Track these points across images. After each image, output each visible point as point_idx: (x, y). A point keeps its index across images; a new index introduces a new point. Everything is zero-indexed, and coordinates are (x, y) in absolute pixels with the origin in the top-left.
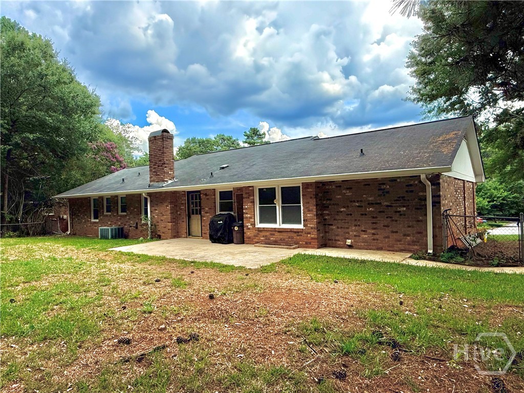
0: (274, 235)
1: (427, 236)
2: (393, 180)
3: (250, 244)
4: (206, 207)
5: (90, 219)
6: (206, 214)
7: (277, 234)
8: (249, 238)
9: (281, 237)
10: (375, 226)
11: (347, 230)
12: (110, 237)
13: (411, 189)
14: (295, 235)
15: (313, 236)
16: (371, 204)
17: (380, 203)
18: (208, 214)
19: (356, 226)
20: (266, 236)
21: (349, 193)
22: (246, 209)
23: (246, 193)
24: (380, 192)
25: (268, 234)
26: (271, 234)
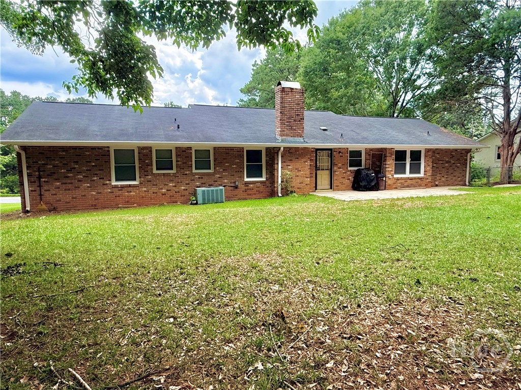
0: (407, 181)
1: (466, 177)
2: (456, 150)
3: (390, 189)
4: (339, 163)
5: (110, 180)
6: (339, 170)
7: (409, 181)
8: (390, 185)
9: (412, 183)
10: (448, 173)
11: (435, 177)
12: (224, 201)
13: (462, 155)
14: (420, 180)
15: (429, 180)
16: (447, 162)
17: (450, 162)
18: (341, 170)
19: (440, 174)
20: (402, 183)
21: (438, 156)
22: (388, 164)
23: (389, 153)
24: (451, 156)
25: (403, 181)
26: (405, 182)
